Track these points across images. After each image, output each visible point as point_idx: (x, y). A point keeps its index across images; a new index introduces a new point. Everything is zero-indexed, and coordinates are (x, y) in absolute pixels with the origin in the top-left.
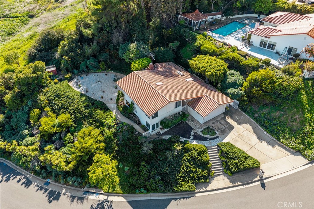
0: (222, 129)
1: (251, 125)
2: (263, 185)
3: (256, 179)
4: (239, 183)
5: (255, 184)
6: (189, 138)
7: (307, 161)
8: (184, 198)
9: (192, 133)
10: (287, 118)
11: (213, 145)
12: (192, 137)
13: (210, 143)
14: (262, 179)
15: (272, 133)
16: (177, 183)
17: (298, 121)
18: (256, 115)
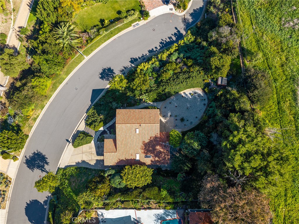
0: (100, 148)
1: (92, 165)
2: (67, 141)
3: (71, 140)
4: (75, 133)
5: (70, 138)
6: (107, 128)
7: (60, 167)
8: (89, 108)
9: (108, 132)
10: (78, 181)
11: (96, 136)
12: (107, 130)
13: (97, 135)
14: (70, 142)
15: (80, 168)
16: (94, 109)
17: (72, 183)
18: (94, 172)
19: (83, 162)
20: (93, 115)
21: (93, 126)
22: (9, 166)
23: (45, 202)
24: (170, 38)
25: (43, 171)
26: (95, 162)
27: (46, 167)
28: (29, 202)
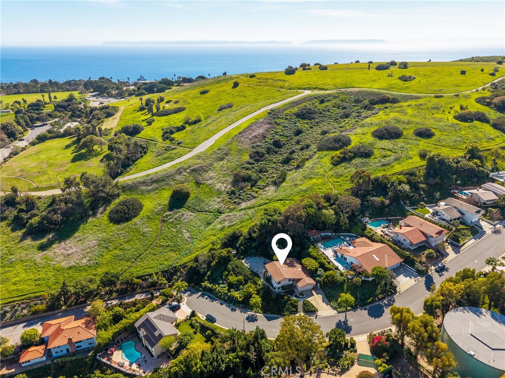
1: (322, 296)
4: (307, 316)
6: (292, 296)
7: (337, 313)
9: (294, 294)
13: (301, 299)
16: (283, 312)
18: (325, 292)
19: (323, 301)
20: (288, 310)
21: (296, 304)
22: (360, 342)
23: (365, 309)
24: (207, 299)
25: (346, 320)
26: (319, 295)
27: (343, 320)
28: (373, 318)
